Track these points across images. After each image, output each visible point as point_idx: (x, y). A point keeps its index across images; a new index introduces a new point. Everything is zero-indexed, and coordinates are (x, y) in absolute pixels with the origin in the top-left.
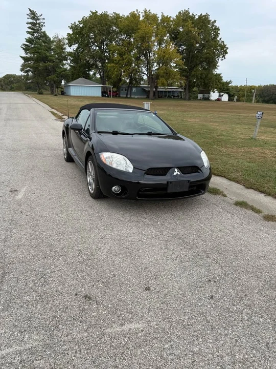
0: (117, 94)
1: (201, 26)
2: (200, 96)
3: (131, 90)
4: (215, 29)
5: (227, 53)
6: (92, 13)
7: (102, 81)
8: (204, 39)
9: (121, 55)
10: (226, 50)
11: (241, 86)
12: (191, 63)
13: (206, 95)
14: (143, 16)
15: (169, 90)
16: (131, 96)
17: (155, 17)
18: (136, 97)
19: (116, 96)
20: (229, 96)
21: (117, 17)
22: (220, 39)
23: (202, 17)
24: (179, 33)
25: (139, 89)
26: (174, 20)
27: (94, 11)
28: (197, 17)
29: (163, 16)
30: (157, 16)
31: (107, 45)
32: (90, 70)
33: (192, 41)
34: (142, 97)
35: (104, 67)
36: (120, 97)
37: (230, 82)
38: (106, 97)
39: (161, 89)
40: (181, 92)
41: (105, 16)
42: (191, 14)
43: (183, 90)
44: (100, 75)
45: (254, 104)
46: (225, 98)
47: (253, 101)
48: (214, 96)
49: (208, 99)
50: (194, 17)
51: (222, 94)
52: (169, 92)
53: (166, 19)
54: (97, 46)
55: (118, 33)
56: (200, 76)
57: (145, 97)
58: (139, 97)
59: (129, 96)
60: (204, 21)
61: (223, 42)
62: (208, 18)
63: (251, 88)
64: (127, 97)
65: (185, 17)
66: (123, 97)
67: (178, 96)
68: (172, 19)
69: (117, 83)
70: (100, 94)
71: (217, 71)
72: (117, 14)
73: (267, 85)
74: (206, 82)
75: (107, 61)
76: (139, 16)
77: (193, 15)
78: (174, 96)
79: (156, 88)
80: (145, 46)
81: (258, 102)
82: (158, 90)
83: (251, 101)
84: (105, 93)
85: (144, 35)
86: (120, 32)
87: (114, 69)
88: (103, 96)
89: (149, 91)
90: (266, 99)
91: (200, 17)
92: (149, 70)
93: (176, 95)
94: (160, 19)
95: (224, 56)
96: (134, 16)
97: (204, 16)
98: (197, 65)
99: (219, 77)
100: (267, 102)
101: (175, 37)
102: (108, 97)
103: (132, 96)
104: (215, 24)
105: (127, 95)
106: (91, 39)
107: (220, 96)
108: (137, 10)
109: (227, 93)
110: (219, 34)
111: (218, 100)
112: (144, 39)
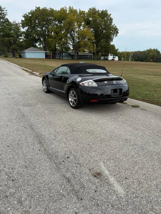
0: (54, 57)
1: (103, 17)
2: (102, 58)
3: (62, 54)
4: (110, 19)
5: (118, 33)
6: (37, 8)
7: (45, 48)
8: (104, 25)
9: (57, 33)
10: (117, 31)
12: (98, 38)
13: (106, 57)
14: (69, 11)
16: (62, 58)
18: (65, 58)
19: (53, 58)
20: (119, 57)
21: (52, 11)
22: (114, 25)
23: (103, 12)
24: (90, 21)
25: (67, 54)
26: (87, 14)
27: (38, 7)
28: (100, 12)
29: (80, 11)
30: (77, 10)
31: (46, 28)
32: (36, 42)
33: (98, 26)
34: (69, 58)
35: (46, 41)
36: (55, 58)
37: (118, 50)
38: (48, 58)
39: (80, 54)
40: (91, 55)
41: (45, 10)
42: (97, 10)
43: (92, 54)
44: (43, 45)
45: (130, 62)
46: (117, 58)
47: (130, 60)
48: (110, 57)
49: (107, 59)
50: (99, 12)
51: (115, 56)
52: (85, 55)
53: (82, 13)
54: (40, 28)
55: (53, 20)
56: (103, 46)
57: (71, 58)
58: (67, 58)
59: (61, 58)
60: (104, 14)
61: (116, 26)
62: (107, 12)
63: (128, 54)
64: (60, 59)
65: (93, 12)
66: (58, 59)
67: (89, 58)
68: (86, 13)
69: (54, 51)
70: (44, 57)
71: (112, 43)
72: (52, 9)
73: (136, 51)
74: (107, 49)
75: (47, 37)
76: (66, 10)
77: (98, 10)
78: (88, 58)
79: (78, 53)
80: (72, 28)
81: (132, 60)
83: (128, 60)
84: (47, 56)
85: (71, 22)
86: (55, 20)
87: (53, 42)
88: (46, 58)
89: (74, 55)
90: (136, 59)
91: (102, 12)
92: (73, 42)
93: (88, 57)
94: (78, 12)
95: (116, 35)
96: (63, 11)
97: (104, 11)
98: (101, 39)
99: (113, 46)
100: (137, 60)
101: (88, 23)
102: (49, 58)
103: (63, 58)
104: (110, 16)
105: (60, 58)
106: (37, 23)
107: (114, 57)
108: (65, 7)
110: (112, 22)
111: (113, 60)
112: (71, 24)
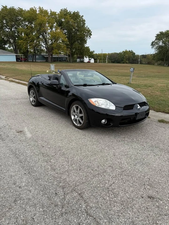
0: (26, 60)
1: (75, 18)
2: (78, 60)
3: (36, 57)
4: (83, 20)
5: (92, 35)
6: (3, 7)
7: (15, 51)
8: (77, 26)
9: (27, 34)
10: (91, 33)
11: (99, 54)
12: (71, 40)
13: (82, 60)
14: (39, 11)
15: (60, 57)
16: (35, 60)
17: (46, 12)
18: (39, 61)
19: (25, 61)
20: (95, 60)
21: (21, 11)
22: (87, 26)
23: (75, 13)
24: (62, 22)
25: (41, 56)
26: (58, 14)
27: (5, 6)
28: (72, 13)
29: (51, 11)
30: (48, 11)
31: (16, 28)
32: (5, 44)
33: (71, 27)
34: (43, 61)
35: (16, 42)
36: (28, 61)
37: (93, 52)
38: (19, 61)
39: (54, 56)
40: (67, 58)
41: (12, 10)
42: (68, 11)
43: (67, 57)
44: (13, 48)
45: (107, 64)
46: (92, 61)
47: (107, 62)
48: (86, 60)
49: (83, 62)
50: (71, 13)
51: (90, 59)
52: (60, 58)
53: (53, 14)
54: (9, 29)
55: (23, 21)
56: (78, 48)
57: (45, 61)
58: (41, 61)
59: (34, 61)
60: (76, 16)
61: (89, 28)
62: (79, 14)
63: (105, 55)
64: (33, 61)
65: (65, 13)
66: (30, 62)
67: (65, 60)
68: (57, 14)
69: (26, 53)
70: (15, 60)
71: (86, 45)
72: (20, 9)
73: (112, 53)
74: (82, 51)
75: (17, 39)
76: (36, 11)
77: (70, 11)
78: (63, 61)
79: (52, 55)
80: (42, 29)
81: (109, 62)
82: (53, 56)
83: (105, 62)
84: (18, 59)
85: (41, 22)
86: (25, 20)
87: (23, 44)
88: (17, 61)
89: (47, 58)
90: (113, 60)
91: (74, 13)
92: (46, 44)
93: (64, 60)
94: (49, 13)
95: (90, 37)
96: (33, 11)
97: (76, 13)
98: (75, 41)
99: (88, 49)
100: (113, 62)
101: (60, 24)
102: (21, 61)
103: (37, 61)
104: (83, 18)
105: (33, 60)
106: (4, 24)
107: (89, 60)
108: (34, 7)
109: (93, 58)
110: (85, 23)
111: (89, 62)
112: (41, 25)
